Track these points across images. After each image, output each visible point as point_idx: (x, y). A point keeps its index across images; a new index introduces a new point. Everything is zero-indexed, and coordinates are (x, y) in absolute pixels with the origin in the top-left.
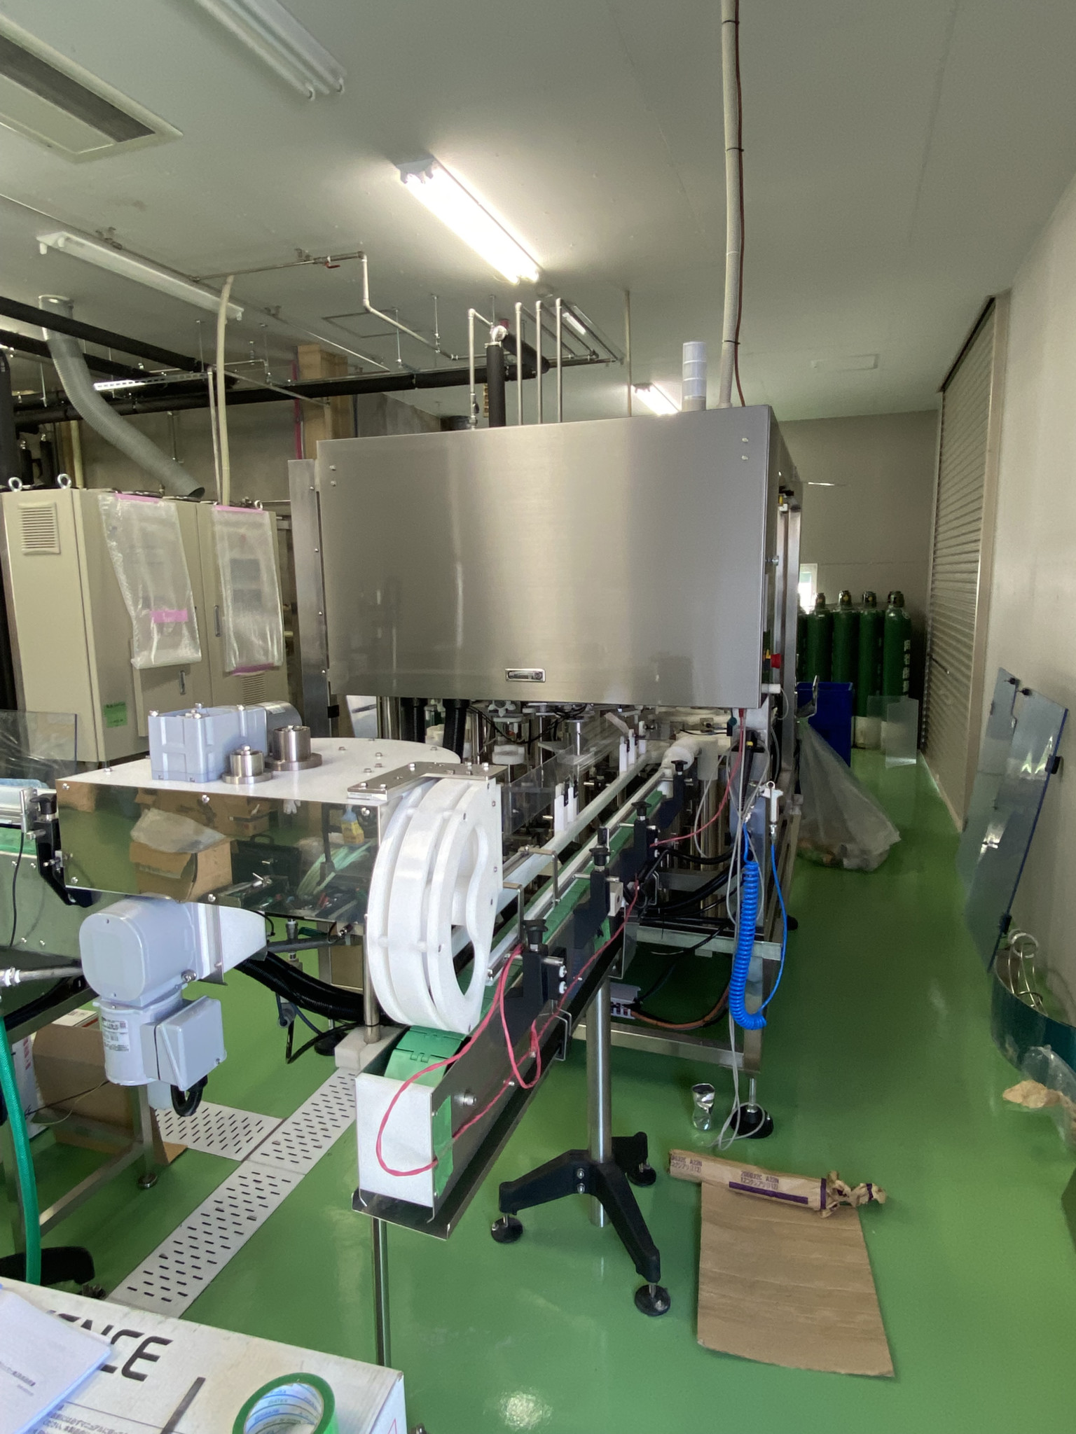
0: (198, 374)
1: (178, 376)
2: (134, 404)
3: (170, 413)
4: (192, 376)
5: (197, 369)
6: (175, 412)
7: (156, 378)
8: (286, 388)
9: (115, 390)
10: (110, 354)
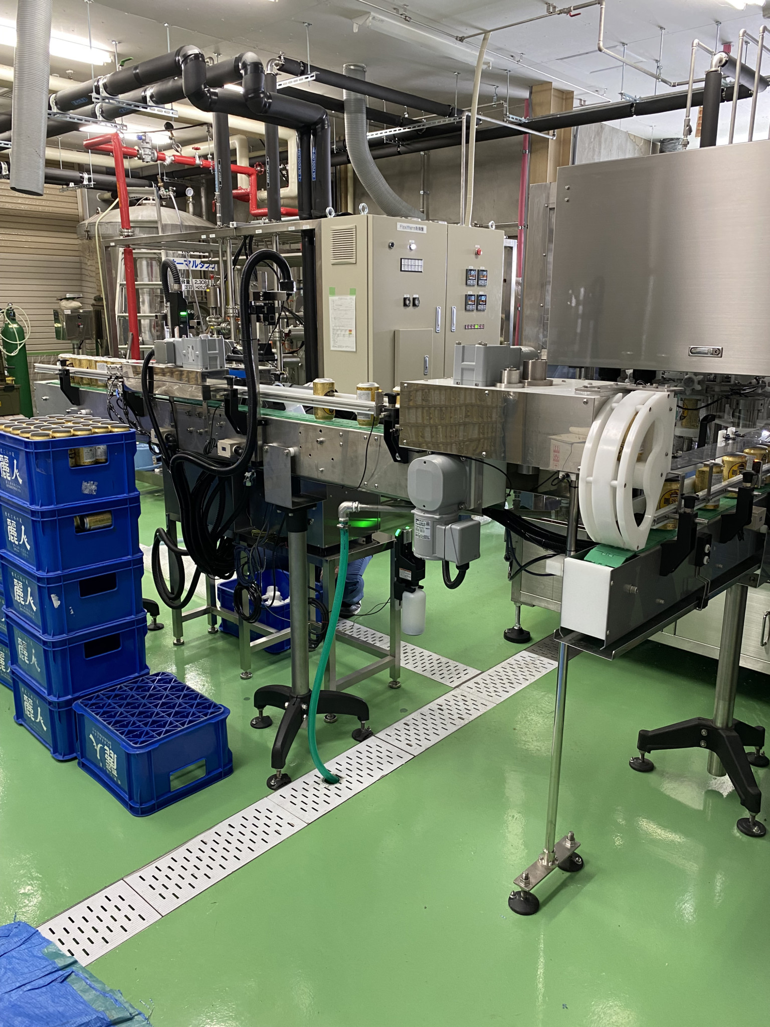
0: (452, 119)
1: (436, 121)
2: (399, 147)
3: (422, 153)
4: (447, 120)
5: (451, 115)
6: (426, 152)
7: (419, 124)
8: (520, 125)
9: (386, 136)
10: (385, 106)
